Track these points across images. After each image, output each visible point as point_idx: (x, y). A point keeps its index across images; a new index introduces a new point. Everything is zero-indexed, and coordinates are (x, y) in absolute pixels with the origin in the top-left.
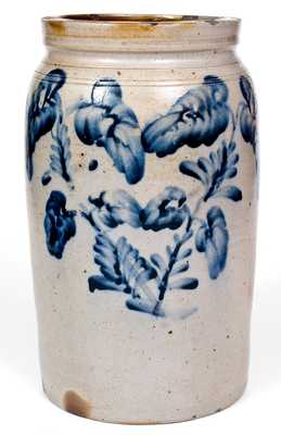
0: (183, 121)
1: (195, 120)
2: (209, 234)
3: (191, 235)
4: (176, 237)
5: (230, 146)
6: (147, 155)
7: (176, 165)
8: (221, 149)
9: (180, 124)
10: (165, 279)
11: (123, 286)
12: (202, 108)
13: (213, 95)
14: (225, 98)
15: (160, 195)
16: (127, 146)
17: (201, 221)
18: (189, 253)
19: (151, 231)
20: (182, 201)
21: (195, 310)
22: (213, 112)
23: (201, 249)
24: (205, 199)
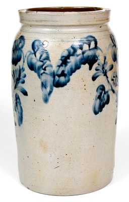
5: (22, 69)
8: (19, 69)
13: (19, 44)
22: (17, 51)
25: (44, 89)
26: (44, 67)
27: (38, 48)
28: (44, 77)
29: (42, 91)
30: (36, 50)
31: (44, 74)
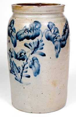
0: (25, 32)
1: (28, 32)
2: (33, 64)
3: (27, 63)
4: (24, 63)
5: (40, 41)
6: (17, 40)
7: (23, 44)
8: (37, 41)
9: (25, 33)
10: (22, 73)
11: (14, 73)
12: (31, 29)
13: (35, 26)
14: (39, 28)
15: (20, 51)
16: (14, 37)
17: (30, 60)
18: (27, 68)
19: (18, 60)
20: (25, 54)
21: (30, 84)
22: (34, 31)
23: (31, 67)
24: (32, 54)
25: (56, 50)
26: (56, 37)
27: (52, 27)
28: (56, 43)
29: (55, 51)
30: (51, 28)
31: (56, 41)
